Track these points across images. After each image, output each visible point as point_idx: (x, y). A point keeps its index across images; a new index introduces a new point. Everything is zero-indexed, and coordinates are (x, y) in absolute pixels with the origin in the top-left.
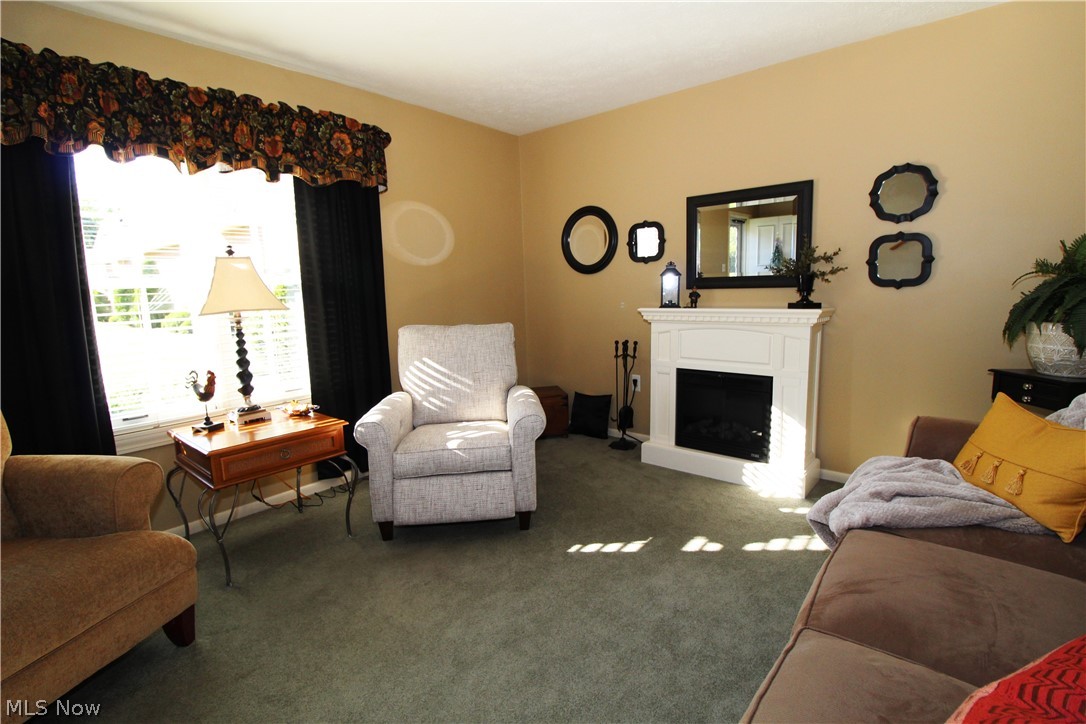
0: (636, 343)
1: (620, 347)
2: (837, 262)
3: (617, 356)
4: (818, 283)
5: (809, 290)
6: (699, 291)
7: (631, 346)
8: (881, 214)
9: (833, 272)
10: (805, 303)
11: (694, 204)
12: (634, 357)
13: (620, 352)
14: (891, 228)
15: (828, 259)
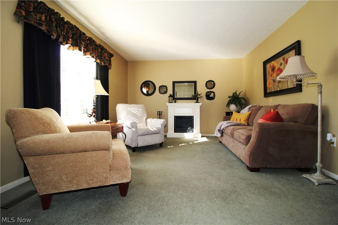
0: (162, 112)
1: (158, 112)
2: (201, 95)
3: (158, 115)
4: (199, 99)
5: (198, 100)
6: (176, 100)
7: (161, 112)
8: (208, 88)
9: (201, 97)
10: (197, 102)
11: (174, 83)
12: (162, 115)
13: (158, 114)
14: (209, 90)
15: (199, 95)
